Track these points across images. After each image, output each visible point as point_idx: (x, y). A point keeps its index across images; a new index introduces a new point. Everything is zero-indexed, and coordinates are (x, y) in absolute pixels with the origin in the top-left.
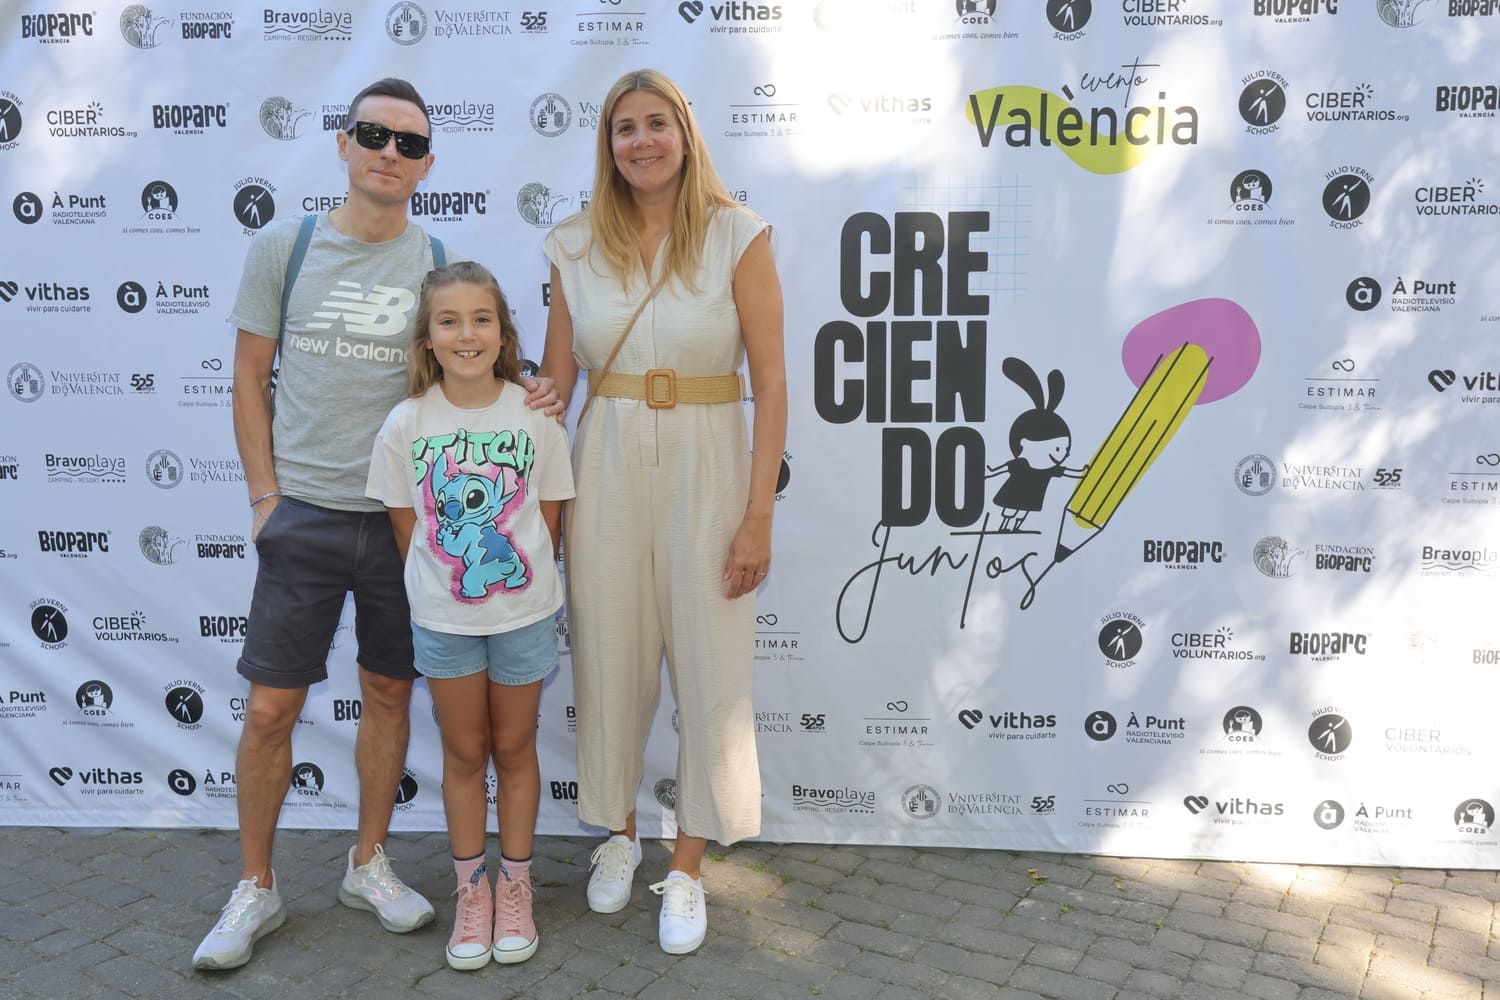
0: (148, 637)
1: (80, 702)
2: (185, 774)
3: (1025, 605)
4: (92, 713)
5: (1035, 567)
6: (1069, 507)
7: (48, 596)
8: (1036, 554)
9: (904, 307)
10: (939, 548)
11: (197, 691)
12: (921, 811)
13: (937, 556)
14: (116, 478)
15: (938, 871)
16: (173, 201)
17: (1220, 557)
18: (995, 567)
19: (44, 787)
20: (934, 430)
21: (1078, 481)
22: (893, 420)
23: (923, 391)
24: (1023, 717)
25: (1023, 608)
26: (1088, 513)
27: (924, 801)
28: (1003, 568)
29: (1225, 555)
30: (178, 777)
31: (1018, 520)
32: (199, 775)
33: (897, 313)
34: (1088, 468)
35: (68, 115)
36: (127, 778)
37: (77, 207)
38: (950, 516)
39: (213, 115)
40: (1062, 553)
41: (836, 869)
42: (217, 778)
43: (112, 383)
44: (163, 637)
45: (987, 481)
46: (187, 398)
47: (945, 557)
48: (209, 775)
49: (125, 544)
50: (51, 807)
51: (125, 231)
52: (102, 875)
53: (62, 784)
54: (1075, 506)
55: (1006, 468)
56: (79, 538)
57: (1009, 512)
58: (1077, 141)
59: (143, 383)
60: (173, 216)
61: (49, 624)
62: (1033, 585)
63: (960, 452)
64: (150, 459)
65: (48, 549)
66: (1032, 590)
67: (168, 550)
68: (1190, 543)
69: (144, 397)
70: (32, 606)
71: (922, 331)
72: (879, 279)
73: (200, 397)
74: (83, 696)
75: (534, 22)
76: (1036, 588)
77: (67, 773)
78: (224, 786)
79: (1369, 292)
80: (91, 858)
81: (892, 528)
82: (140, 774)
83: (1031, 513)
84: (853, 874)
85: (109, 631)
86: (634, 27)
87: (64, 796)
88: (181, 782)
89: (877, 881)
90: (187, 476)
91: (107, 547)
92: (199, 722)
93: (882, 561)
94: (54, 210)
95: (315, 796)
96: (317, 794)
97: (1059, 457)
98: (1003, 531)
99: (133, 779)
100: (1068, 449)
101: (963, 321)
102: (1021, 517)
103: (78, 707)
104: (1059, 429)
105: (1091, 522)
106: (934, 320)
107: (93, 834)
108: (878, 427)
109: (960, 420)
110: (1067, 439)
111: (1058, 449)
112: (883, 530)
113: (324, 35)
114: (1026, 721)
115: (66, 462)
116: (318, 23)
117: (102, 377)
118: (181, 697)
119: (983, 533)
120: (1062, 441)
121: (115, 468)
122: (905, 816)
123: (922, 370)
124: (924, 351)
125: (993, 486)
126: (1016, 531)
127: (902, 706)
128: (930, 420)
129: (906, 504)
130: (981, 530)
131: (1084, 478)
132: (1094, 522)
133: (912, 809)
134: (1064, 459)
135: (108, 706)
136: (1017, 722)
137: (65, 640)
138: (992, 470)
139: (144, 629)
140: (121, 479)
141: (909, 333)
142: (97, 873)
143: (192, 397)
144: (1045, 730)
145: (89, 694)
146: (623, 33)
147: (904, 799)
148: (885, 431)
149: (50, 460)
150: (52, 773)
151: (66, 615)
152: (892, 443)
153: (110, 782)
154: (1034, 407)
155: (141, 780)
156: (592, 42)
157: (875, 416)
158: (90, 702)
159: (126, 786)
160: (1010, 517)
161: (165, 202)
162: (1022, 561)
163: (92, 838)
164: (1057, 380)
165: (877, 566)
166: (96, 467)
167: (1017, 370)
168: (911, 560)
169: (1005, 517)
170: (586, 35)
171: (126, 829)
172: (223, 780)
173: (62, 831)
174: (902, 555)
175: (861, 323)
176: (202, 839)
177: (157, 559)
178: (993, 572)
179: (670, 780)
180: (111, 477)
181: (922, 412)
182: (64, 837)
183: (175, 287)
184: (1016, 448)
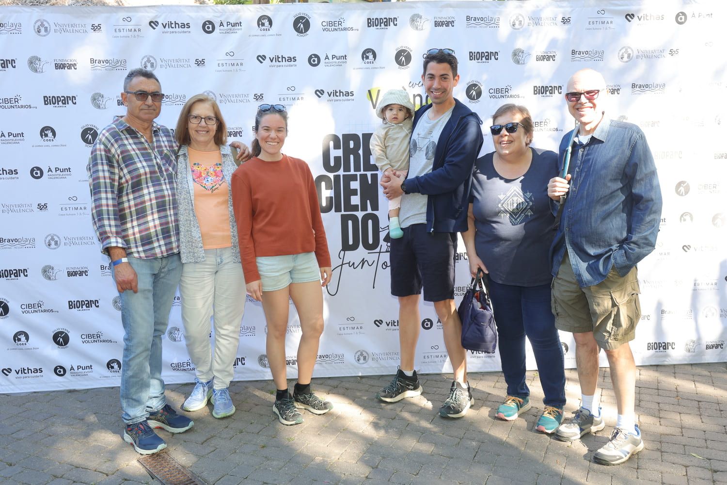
0: (45, 311)
1: (15, 340)
2: (61, 367)
4: (20, 344)
9: (347, 169)
10: (364, 259)
11: (66, 332)
12: (362, 361)
13: (363, 261)
14: (31, 246)
15: (369, 384)
16: (54, 134)
17: (467, 258)
18: (385, 265)
20: (360, 214)
22: (344, 211)
23: (355, 200)
24: (398, 322)
27: (362, 356)
30: (58, 369)
32: (68, 368)
33: (344, 171)
35: (6, 100)
36: (36, 371)
37: (11, 137)
38: (367, 247)
39: (70, 100)
41: (330, 386)
42: (76, 368)
43: (29, 207)
44: (52, 311)
45: (380, 233)
46: (62, 212)
47: (366, 262)
48: (72, 367)
49: (35, 274)
50: (2, 386)
51: (33, 146)
53: (7, 375)
55: (387, 228)
56: (14, 272)
57: (389, 244)
59: (42, 207)
60: (54, 140)
61: (1, 308)
63: (370, 222)
64: (46, 238)
67: (54, 274)
69: (43, 212)
71: (354, 178)
72: (337, 159)
73: (68, 212)
74: (16, 338)
75: (200, 63)
77: (9, 370)
78: (78, 371)
81: (346, 252)
84: (337, 387)
85: (28, 310)
86: (239, 65)
87: (9, 380)
88: (60, 371)
89: (346, 389)
90: (63, 243)
91: (27, 275)
92: (67, 345)
93: (343, 264)
94: (1, 138)
95: (117, 373)
96: (118, 372)
98: (387, 251)
99: (39, 371)
101: (369, 174)
103: (14, 343)
106: (358, 173)
107: (22, 395)
108: (339, 214)
109: (369, 211)
112: (342, 252)
113: (115, 69)
115: (9, 241)
116: (113, 64)
118: (60, 335)
119: (380, 252)
121: (31, 242)
122: (356, 364)
123: (355, 192)
124: (355, 185)
125: (382, 235)
127: (352, 319)
128: (358, 211)
129: (351, 242)
130: (379, 251)
133: (358, 360)
135: (27, 341)
136: (395, 324)
137: (7, 315)
138: (382, 229)
139: (43, 308)
140: (33, 246)
141: (349, 179)
143: (64, 212)
145: (19, 337)
146: (235, 67)
147: (355, 356)
148: (342, 215)
149: (2, 240)
150: (3, 371)
151: (8, 304)
152: (345, 219)
153: (28, 373)
155: (42, 371)
156: (223, 71)
157: (338, 210)
158: (19, 340)
159: (35, 374)
161: (50, 134)
163: (22, 397)
165: (341, 266)
166: (22, 242)
168: (354, 264)
169: (388, 246)
170: (221, 68)
171: (35, 392)
172: (78, 369)
173: (7, 395)
174: (350, 262)
175: (331, 175)
176: (69, 394)
177: (50, 279)
178: (384, 267)
179: (263, 355)
180: (29, 246)
181: (355, 208)
182: (9, 397)
183: (56, 168)
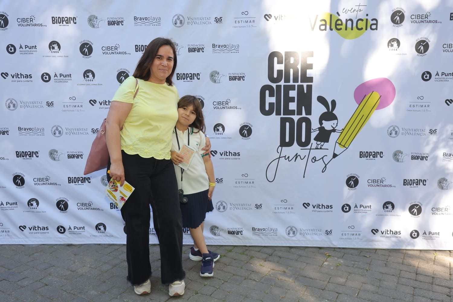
0: (51, 184)
1: (29, 205)
2: (62, 227)
3: (323, 171)
4: (33, 208)
5: (326, 160)
6: (337, 142)
7: (18, 172)
8: (327, 156)
9: (287, 80)
10: (297, 154)
11: (66, 201)
12: (291, 235)
13: (296, 156)
14: (41, 134)
16: (59, 47)
17: (382, 156)
18: (314, 159)
19: (17, 232)
20: (296, 118)
21: (340, 134)
22: (283, 115)
23: (293, 106)
24: (322, 205)
25: (322, 172)
26: (343, 143)
27: (292, 231)
28: (316, 160)
29: (384, 156)
30: (60, 228)
31: (321, 145)
32: (67, 228)
33: (285, 82)
34: (343, 130)
35: (24, 19)
36: (44, 228)
37: (28, 49)
38: (301, 144)
39: (72, 20)
40: (335, 156)
41: (266, 254)
42: (72, 228)
43: (40, 104)
44: (56, 184)
45: (312, 133)
46: (65, 109)
47: (299, 156)
48: (70, 227)
49: (44, 155)
50: (19, 238)
52: (37, 259)
53: (23, 231)
54: (339, 141)
55: (318, 129)
56: (29, 153)
57: (319, 143)
58: (341, 29)
59: (50, 104)
60: (59, 52)
61: (19, 181)
62: (326, 165)
63: (304, 124)
64: (53, 128)
65: (19, 157)
66: (326, 167)
67: (58, 156)
68: (373, 152)
69: (50, 108)
70: (13, 175)
71: (292, 88)
72: (280, 72)
73: (69, 108)
74: (30, 203)
76: (327, 166)
77: (25, 227)
78: (74, 231)
79: (428, 75)
80: (33, 254)
81: (283, 148)
82: (48, 227)
83: (325, 143)
85: (38, 182)
87: (24, 235)
88: (61, 230)
89: (279, 257)
90: (64, 133)
91: (38, 156)
92: (67, 211)
93: (280, 157)
94: (20, 50)
96: (104, 232)
97: (334, 126)
98: (317, 148)
99: (46, 229)
100: (337, 124)
101: (305, 85)
102: (322, 144)
103: (28, 207)
104: (334, 118)
105: (344, 146)
106: (296, 84)
107: (33, 246)
108: (279, 117)
109: (304, 115)
110: (337, 120)
111: (334, 124)
112: (280, 148)
114: (323, 207)
115: (25, 129)
117: (37, 103)
118: (61, 203)
119: (310, 149)
120: (335, 121)
121: (41, 131)
122: (287, 236)
123: (292, 99)
124: (293, 94)
125: (314, 135)
126: (321, 148)
127: (285, 201)
128: (295, 115)
129: (287, 140)
131: (342, 133)
132: (345, 146)
133: (289, 234)
134: (336, 127)
135: (38, 206)
136: (320, 207)
137: (24, 186)
138: (313, 130)
139: (50, 181)
140: (43, 134)
141: (288, 88)
142: (36, 259)
144: (329, 209)
145: (32, 203)
147: (286, 231)
148: (281, 118)
149: (20, 129)
150: (20, 227)
151: (24, 178)
152: (283, 122)
153: (38, 230)
154: (327, 111)
155: (48, 229)
157: (278, 113)
158: (32, 205)
159: (43, 231)
160: (319, 144)
161: (56, 47)
162: (323, 158)
164: (334, 103)
165: (278, 159)
166: (35, 131)
167: (321, 100)
168: (289, 157)
169: (317, 144)
171: (43, 244)
172: (74, 229)
173: (23, 245)
174: (286, 156)
175: (274, 85)
176: (68, 247)
177: (55, 159)
178: (313, 161)
179: (214, 226)
180: (40, 134)
181: (292, 112)
182: (24, 247)
184: (321, 123)
